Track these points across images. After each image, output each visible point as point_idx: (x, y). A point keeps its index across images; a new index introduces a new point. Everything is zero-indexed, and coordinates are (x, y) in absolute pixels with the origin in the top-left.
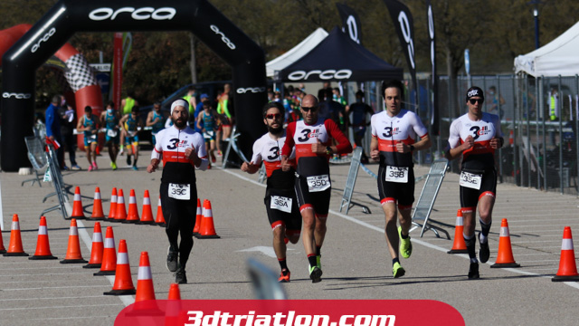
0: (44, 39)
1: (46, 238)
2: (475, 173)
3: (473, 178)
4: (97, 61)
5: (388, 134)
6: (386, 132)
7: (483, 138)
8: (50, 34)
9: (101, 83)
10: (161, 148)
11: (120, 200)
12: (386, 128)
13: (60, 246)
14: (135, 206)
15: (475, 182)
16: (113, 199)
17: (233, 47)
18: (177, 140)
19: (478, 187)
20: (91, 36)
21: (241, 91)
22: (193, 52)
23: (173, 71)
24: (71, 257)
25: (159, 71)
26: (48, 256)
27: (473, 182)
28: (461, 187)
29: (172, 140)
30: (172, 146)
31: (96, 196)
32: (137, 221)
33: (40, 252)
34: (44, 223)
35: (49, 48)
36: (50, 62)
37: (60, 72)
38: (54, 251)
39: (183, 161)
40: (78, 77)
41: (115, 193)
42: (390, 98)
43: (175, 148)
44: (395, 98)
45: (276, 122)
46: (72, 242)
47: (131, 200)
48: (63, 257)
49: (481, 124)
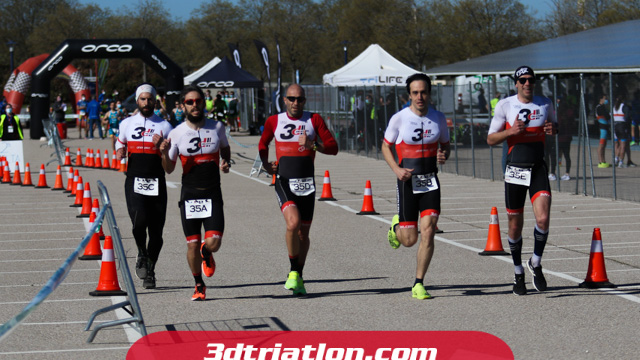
0: (56, 63)
1: (44, 176)
2: (523, 167)
3: (521, 173)
4: (88, 75)
5: (418, 137)
7: (534, 123)
8: (59, 60)
9: (91, 89)
10: (125, 139)
11: (91, 156)
13: (52, 181)
14: (99, 159)
15: (524, 177)
16: (88, 155)
17: (165, 68)
18: (143, 129)
19: (527, 183)
20: (86, 61)
21: (169, 93)
22: (144, 71)
23: (134, 81)
24: (57, 187)
25: (126, 81)
26: (45, 186)
27: (521, 177)
28: (506, 183)
29: (137, 129)
30: (138, 135)
31: (78, 153)
32: (101, 167)
33: (41, 184)
34: (43, 167)
35: (59, 68)
36: (60, 76)
37: (66, 82)
38: (48, 184)
39: (150, 152)
40: (77, 85)
41: (89, 151)
42: (416, 93)
43: (140, 137)
44: (422, 92)
45: (197, 108)
46: (58, 179)
47: (98, 156)
48: (53, 187)
49: (532, 107)
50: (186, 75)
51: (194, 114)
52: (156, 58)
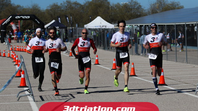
0: (8, 21)
1: (5, 54)
4: (17, 25)
5: (122, 40)
6: (121, 40)
7: (156, 42)
11: (18, 48)
12: (122, 38)
13: (7, 55)
14: (20, 49)
16: (17, 47)
17: (39, 23)
20: (16, 21)
22: (33, 24)
23: (30, 27)
25: (28, 27)
26: (5, 56)
29: (37, 42)
30: (37, 44)
31: (14, 47)
32: (21, 51)
34: (4, 51)
35: (9, 23)
36: (9, 25)
37: (11, 27)
40: (14, 28)
41: (17, 46)
42: (121, 27)
44: (123, 26)
45: (53, 35)
46: (9, 54)
47: (20, 48)
48: (7, 57)
49: (155, 36)
50: (45, 25)
51: (52, 37)
52: (36, 20)
